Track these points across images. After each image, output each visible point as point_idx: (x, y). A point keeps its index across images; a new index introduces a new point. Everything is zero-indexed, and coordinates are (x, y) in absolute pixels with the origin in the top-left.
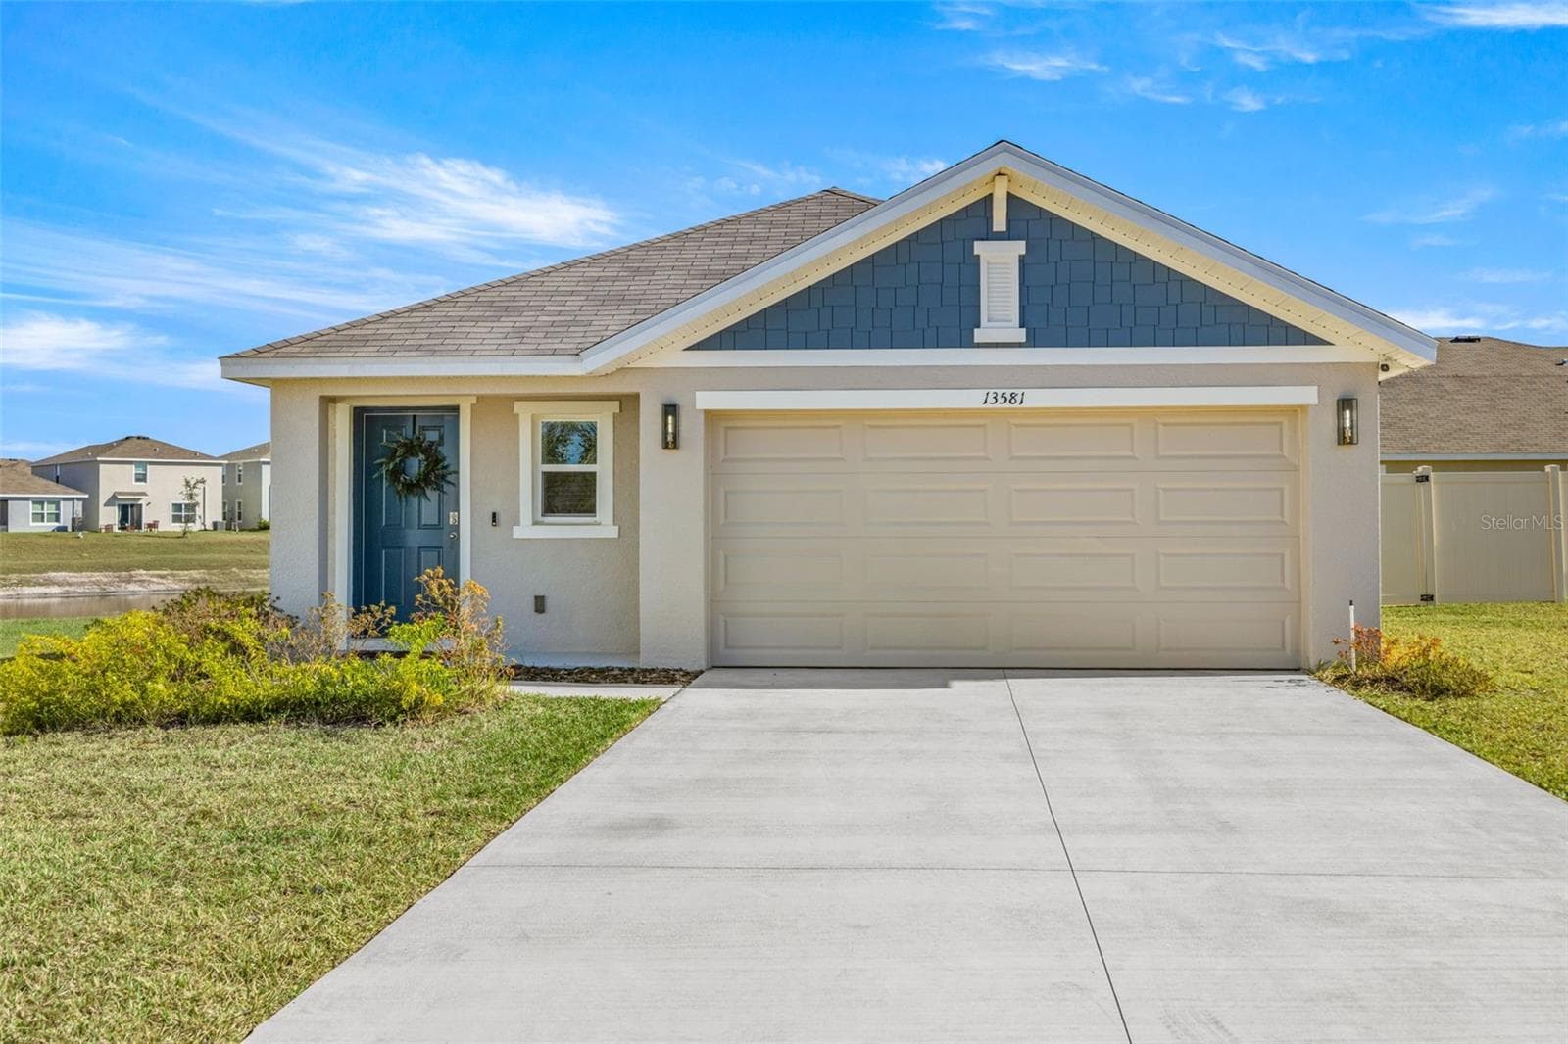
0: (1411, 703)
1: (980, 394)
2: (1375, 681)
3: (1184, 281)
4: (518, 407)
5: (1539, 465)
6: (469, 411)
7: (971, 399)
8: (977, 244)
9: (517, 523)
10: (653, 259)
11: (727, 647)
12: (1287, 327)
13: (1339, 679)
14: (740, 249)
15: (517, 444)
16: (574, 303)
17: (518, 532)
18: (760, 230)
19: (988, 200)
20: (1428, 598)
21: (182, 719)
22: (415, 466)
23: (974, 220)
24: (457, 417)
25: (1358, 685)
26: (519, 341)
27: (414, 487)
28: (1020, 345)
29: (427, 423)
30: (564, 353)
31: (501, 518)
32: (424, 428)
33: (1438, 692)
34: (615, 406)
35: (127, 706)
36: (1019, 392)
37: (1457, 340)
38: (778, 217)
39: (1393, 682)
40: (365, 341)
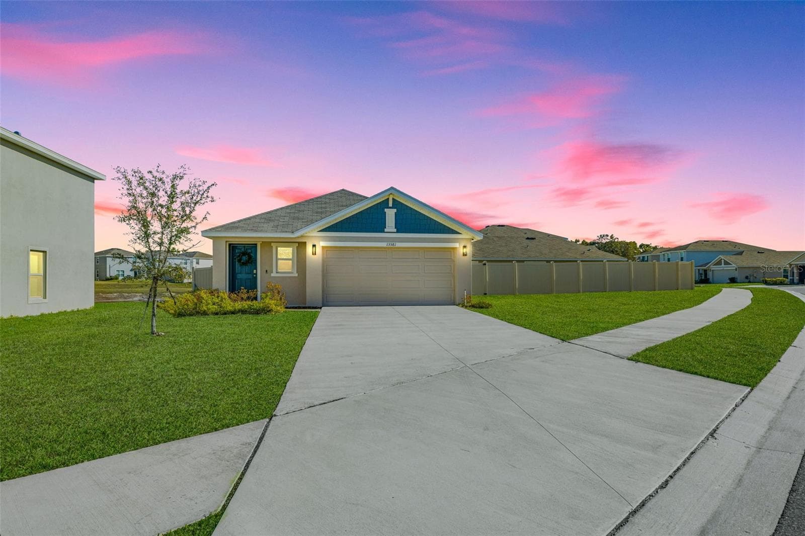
0: (476, 309)
1: (386, 243)
2: (470, 306)
3: (431, 219)
4: (272, 244)
5: (511, 261)
6: (260, 246)
7: (384, 245)
8: (385, 209)
9: (272, 272)
10: (302, 208)
11: (326, 302)
12: (453, 230)
13: (463, 306)
14: (323, 206)
15: (272, 255)
16: (287, 219)
17: (272, 275)
18: (327, 201)
19: (388, 199)
20: (485, 294)
21: (217, 314)
22: (244, 258)
23: (385, 203)
24: (256, 247)
25: (466, 307)
26: (276, 228)
27: (245, 264)
28: (395, 232)
29: (248, 248)
30: (289, 232)
31: (268, 271)
32: (247, 249)
33: (482, 307)
34: (297, 245)
35: (205, 311)
36: (394, 243)
37: (499, 226)
38: (331, 197)
39: (473, 306)
40: (237, 228)
